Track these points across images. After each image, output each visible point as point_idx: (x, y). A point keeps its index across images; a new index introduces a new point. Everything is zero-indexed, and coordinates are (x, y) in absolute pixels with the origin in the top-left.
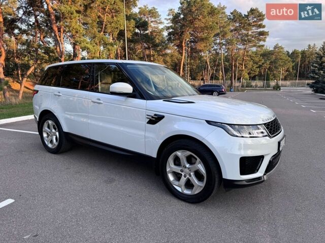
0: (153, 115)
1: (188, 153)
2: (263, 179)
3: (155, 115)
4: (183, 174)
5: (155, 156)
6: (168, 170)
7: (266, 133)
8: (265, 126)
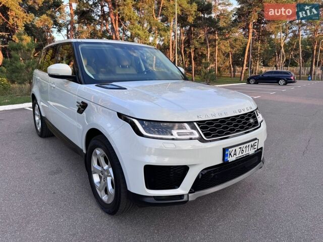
0: (80, 102)
2: (185, 198)
3: (82, 102)
4: (103, 177)
5: (85, 151)
6: (92, 170)
7: (197, 135)
8: (199, 125)
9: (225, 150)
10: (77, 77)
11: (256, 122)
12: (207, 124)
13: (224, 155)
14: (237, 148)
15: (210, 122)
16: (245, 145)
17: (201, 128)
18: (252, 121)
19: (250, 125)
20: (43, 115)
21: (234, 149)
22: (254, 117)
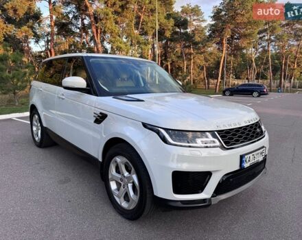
0: (98, 113)
1: (125, 160)
2: (208, 202)
3: (101, 113)
4: (122, 184)
5: (100, 160)
6: (110, 177)
7: (218, 144)
8: (219, 134)
9: (242, 157)
10: (91, 89)
11: (262, 131)
12: (225, 133)
13: (241, 162)
14: (251, 155)
15: (228, 131)
16: (256, 153)
17: (221, 137)
18: (258, 130)
19: (258, 134)
20: (45, 125)
21: (248, 156)
22: (260, 127)
